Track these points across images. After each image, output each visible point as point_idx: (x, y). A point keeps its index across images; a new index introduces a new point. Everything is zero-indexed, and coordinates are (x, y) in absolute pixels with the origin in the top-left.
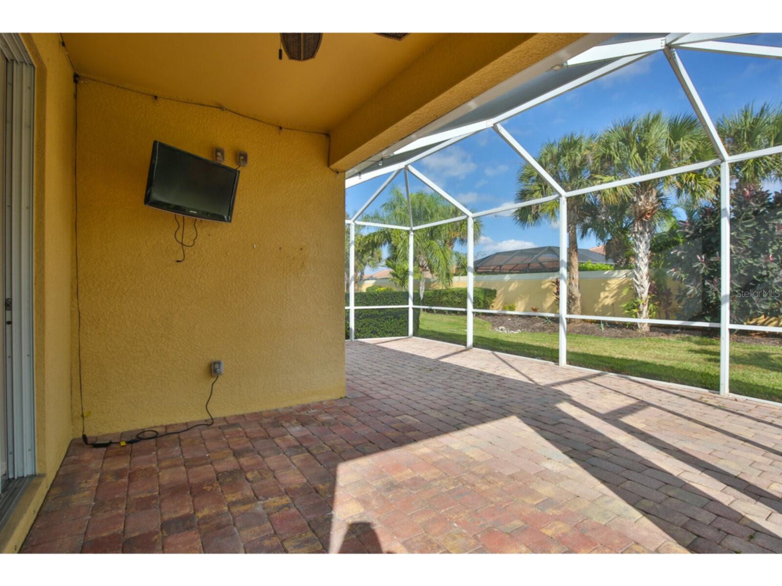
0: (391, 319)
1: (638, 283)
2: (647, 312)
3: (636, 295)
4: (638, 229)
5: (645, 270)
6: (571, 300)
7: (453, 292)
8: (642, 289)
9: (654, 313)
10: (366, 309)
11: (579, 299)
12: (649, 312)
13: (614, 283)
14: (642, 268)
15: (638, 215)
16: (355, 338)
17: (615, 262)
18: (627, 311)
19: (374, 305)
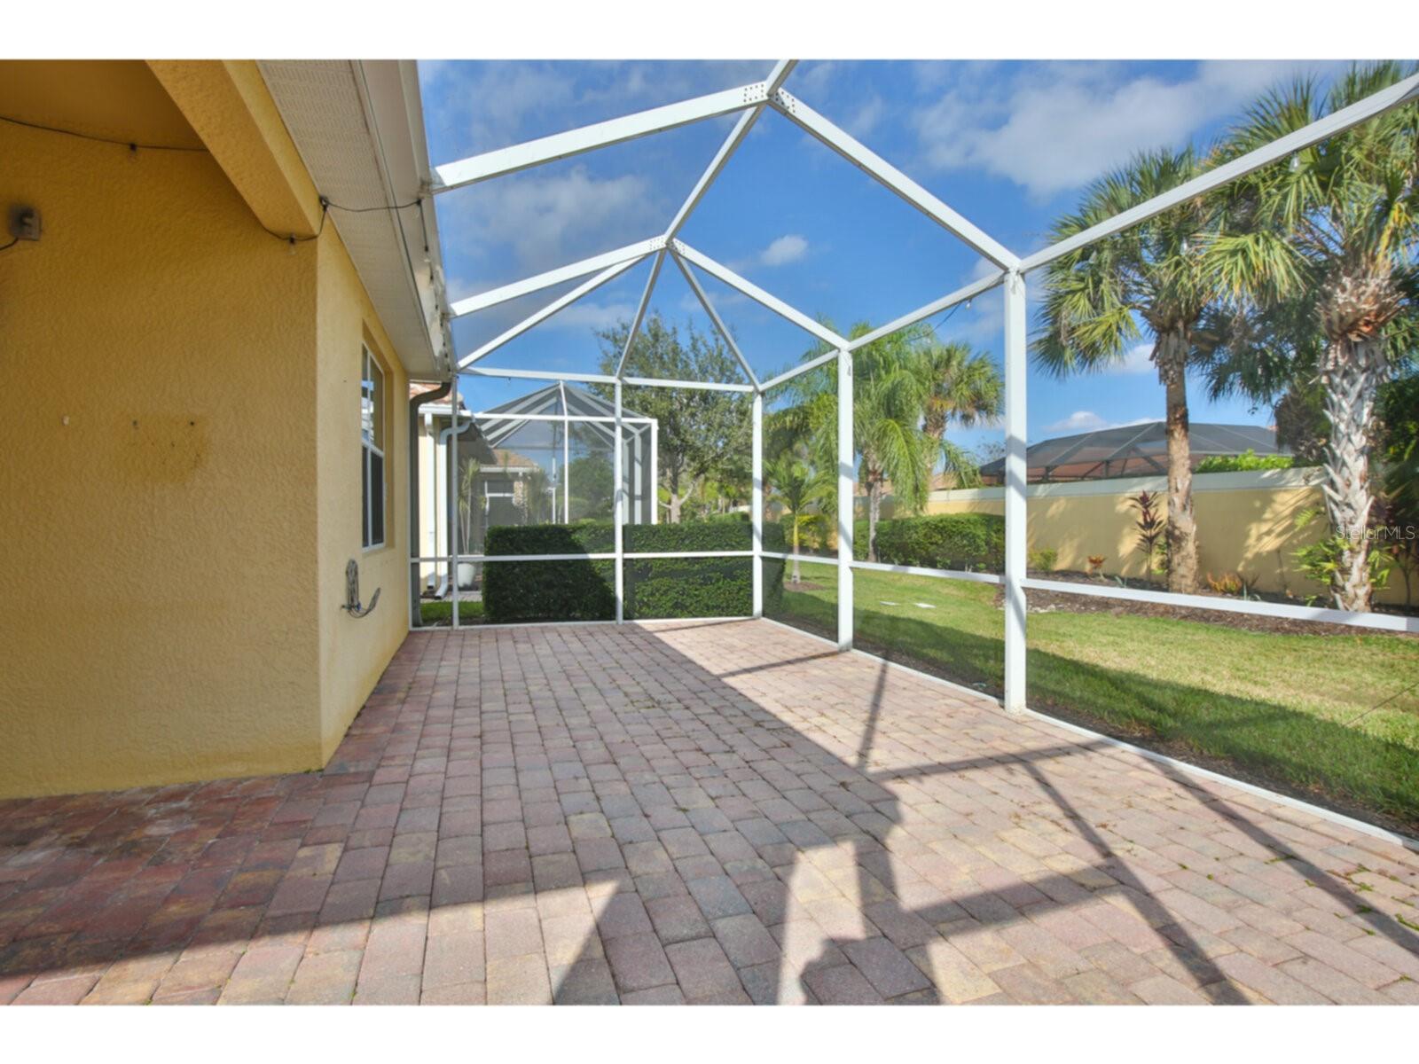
0: (718, 581)
1: (1338, 498)
2: (1361, 570)
3: (1333, 526)
4: (1336, 364)
5: (1358, 465)
6: (1171, 541)
7: (927, 523)
8: (1350, 513)
9: (1385, 573)
10: (659, 559)
11: (1191, 538)
12: (1369, 569)
13: (1286, 501)
14: (1349, 460)
15: (1336, 328)
16: (625, 618)
17: (1295, 449)
18: (1306, 567)
19: (677, 549)
